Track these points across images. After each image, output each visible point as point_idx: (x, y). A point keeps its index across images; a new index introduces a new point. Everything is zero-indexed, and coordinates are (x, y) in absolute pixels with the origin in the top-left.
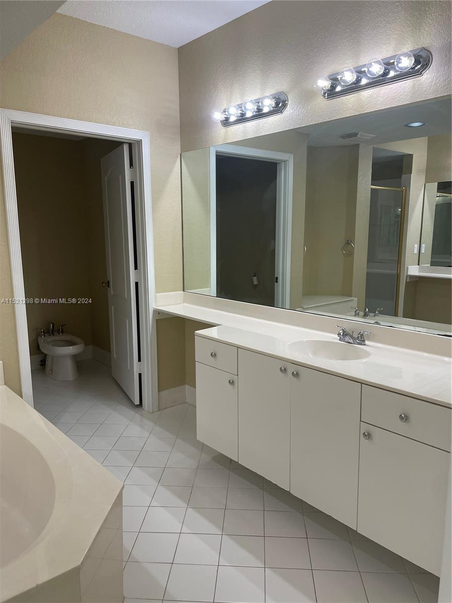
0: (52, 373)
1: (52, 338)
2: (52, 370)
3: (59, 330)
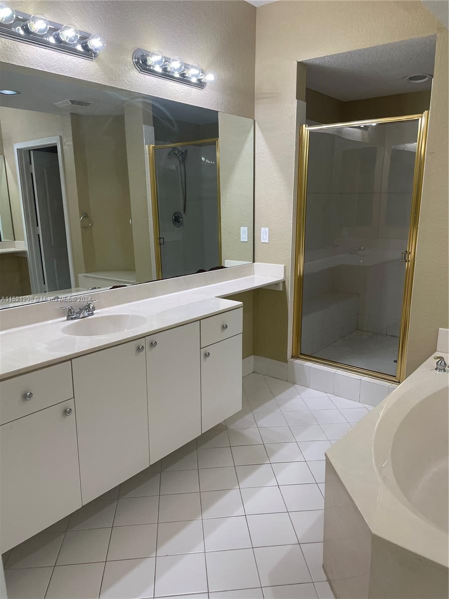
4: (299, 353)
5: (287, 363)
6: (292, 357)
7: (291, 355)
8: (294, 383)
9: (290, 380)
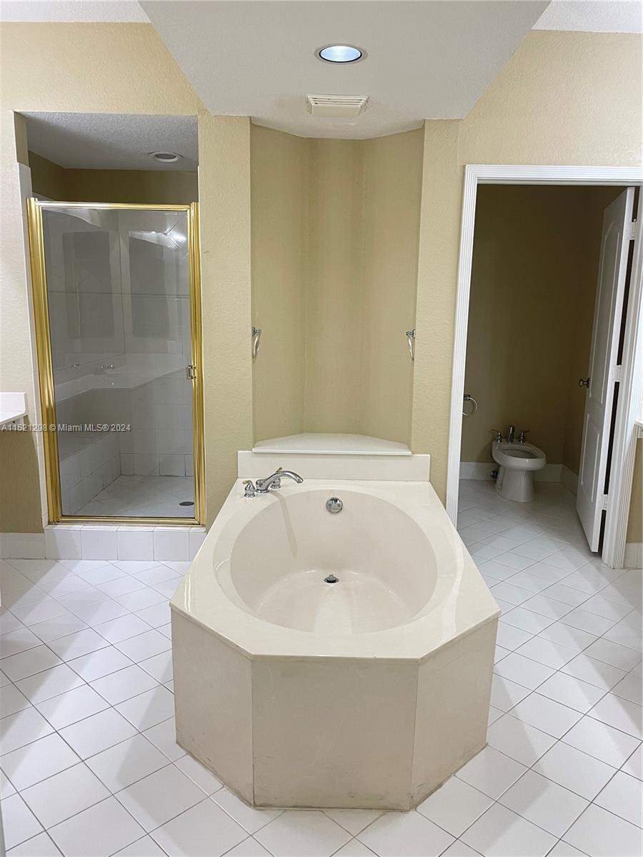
0: (501, 489)
1: (510, 445)
2: (502, 485)
3: (519, 437)
4: (60, 516)
5: (43, 532)
6: (49, 523)
7: (47, 521)
8: (57, 559)
9: (51, 557)
